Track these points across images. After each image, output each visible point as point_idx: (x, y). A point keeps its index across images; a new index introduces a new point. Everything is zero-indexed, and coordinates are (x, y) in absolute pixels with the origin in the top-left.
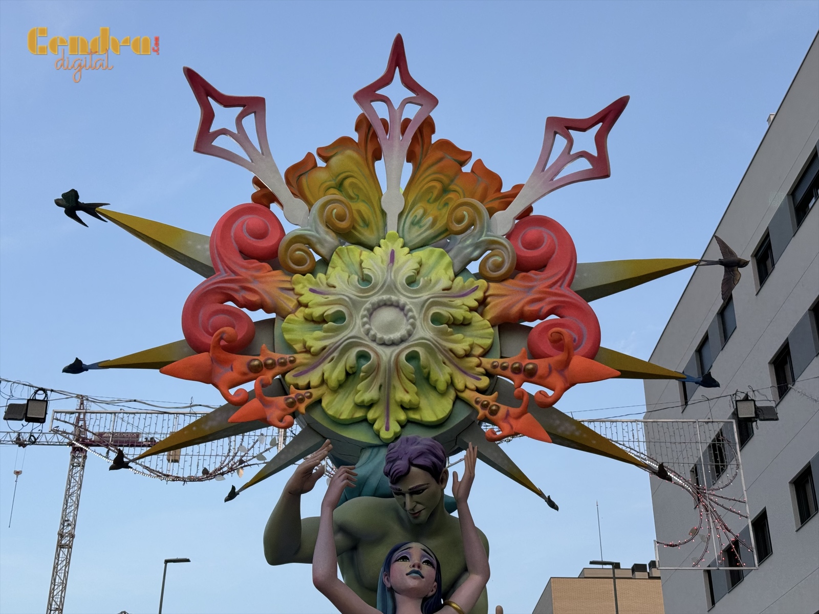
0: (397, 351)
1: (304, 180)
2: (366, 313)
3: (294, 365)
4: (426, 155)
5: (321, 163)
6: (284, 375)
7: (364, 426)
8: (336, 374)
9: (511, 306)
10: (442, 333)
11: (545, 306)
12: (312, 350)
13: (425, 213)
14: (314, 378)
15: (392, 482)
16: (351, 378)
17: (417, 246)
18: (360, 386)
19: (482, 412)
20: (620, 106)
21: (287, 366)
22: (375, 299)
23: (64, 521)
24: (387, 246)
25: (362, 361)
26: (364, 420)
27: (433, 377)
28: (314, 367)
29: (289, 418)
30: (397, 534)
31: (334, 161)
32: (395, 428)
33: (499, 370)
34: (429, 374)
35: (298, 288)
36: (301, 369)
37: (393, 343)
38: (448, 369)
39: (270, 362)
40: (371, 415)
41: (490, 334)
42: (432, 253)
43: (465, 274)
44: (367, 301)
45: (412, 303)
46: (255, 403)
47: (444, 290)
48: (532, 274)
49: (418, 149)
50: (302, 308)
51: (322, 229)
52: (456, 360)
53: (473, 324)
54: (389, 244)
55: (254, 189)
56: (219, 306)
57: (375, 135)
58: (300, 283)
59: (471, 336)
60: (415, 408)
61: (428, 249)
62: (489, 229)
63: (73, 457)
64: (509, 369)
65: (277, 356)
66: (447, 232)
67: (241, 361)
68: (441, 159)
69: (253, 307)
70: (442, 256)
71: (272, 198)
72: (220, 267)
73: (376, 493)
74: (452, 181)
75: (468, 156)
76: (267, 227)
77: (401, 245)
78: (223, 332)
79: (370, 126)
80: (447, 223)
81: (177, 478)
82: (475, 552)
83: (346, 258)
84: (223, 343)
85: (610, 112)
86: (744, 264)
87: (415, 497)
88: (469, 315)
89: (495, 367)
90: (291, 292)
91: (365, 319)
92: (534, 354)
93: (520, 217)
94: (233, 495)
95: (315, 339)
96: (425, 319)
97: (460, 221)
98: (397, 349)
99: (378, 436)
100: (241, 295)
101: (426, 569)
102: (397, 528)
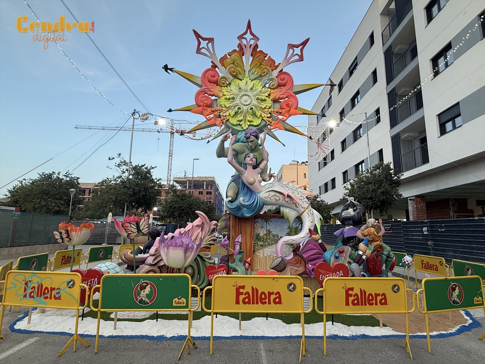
0: (248, 107)
1: (224, 61)
2: (240, 97)
4: (256, 55)
5: (229, 57)
6: (220, 113)
7: (239, 126)
8: (233, 113)
9: (277, 96)
10: (259, 103)
11: (285, 96)
12: (227, 107)
13: (255, 71)
14: (227, 114)
15: (246, 139)
16: (236, 114)
17: (253, 79)
18: (239, 116)
19: (268, 123)
20: (307, 40)
21: (221, 111)
22: (242, 94)
23: (170, 150)
24: (245, 80)
25: (239, 110)
26: (240, 124)
27: (256, 114)
28: (227, 111)
29: (221, 124)
30: (247, 151)
31: (231, 56)
32: (247, 126)
35: (223, 91)
36: (224, 112)
37: (247, 105)
38: (260, 112)
39: (216, 110)
40: (241, 123)
41: (271, 103)
43: (265, 87)
44: (240, 94)
45: (251, 95)
46: (213, 120)
47: (259, 91)
48: (282, 87)
49: (254, 53)
50: (224, 96)
51: (229, 75)
52: (262, 110)
53: (267, 100)
54: (246, 79)
55: (211, 64)
56: (203, 95)
57: (243, 49)
58: (223, 89)
59: (266, 103)
60: (252, 122)
61: (256, 80)
62: (271, 75)
63: (171, 135)
64: (275, 112)
65: (218, 108)
66: (261, 76)
67: (209, 109)
68: (260, 56)
69: (212, 96)
70: (259, 82)
71: (216, 66)
72: (204, 85)
73: (242, 142)
74: (262, 62)
75: (267, 55)
76: (215, 75)
77: (249, 79)
78: (205, 102)
79: (241, 46)
80: (261, 74)
81: (195, 139)
82: (265, 156)
83: (235, 83)
84: (205, 105)
85: (304, 43)
86: (335, 85)
87: (252, 143)
88: (266, 98)
89: (272, 111)
90: (221, 92)
91: (240, 99)
92: (281, 108)
93: (279, 72)
94: (208, 142)
95: (228, 104)
96: (255, 99)
98: (248, 106)
99: (243, 128)
100: (209, 92)
101: (254, 159)
102: (247, 150)
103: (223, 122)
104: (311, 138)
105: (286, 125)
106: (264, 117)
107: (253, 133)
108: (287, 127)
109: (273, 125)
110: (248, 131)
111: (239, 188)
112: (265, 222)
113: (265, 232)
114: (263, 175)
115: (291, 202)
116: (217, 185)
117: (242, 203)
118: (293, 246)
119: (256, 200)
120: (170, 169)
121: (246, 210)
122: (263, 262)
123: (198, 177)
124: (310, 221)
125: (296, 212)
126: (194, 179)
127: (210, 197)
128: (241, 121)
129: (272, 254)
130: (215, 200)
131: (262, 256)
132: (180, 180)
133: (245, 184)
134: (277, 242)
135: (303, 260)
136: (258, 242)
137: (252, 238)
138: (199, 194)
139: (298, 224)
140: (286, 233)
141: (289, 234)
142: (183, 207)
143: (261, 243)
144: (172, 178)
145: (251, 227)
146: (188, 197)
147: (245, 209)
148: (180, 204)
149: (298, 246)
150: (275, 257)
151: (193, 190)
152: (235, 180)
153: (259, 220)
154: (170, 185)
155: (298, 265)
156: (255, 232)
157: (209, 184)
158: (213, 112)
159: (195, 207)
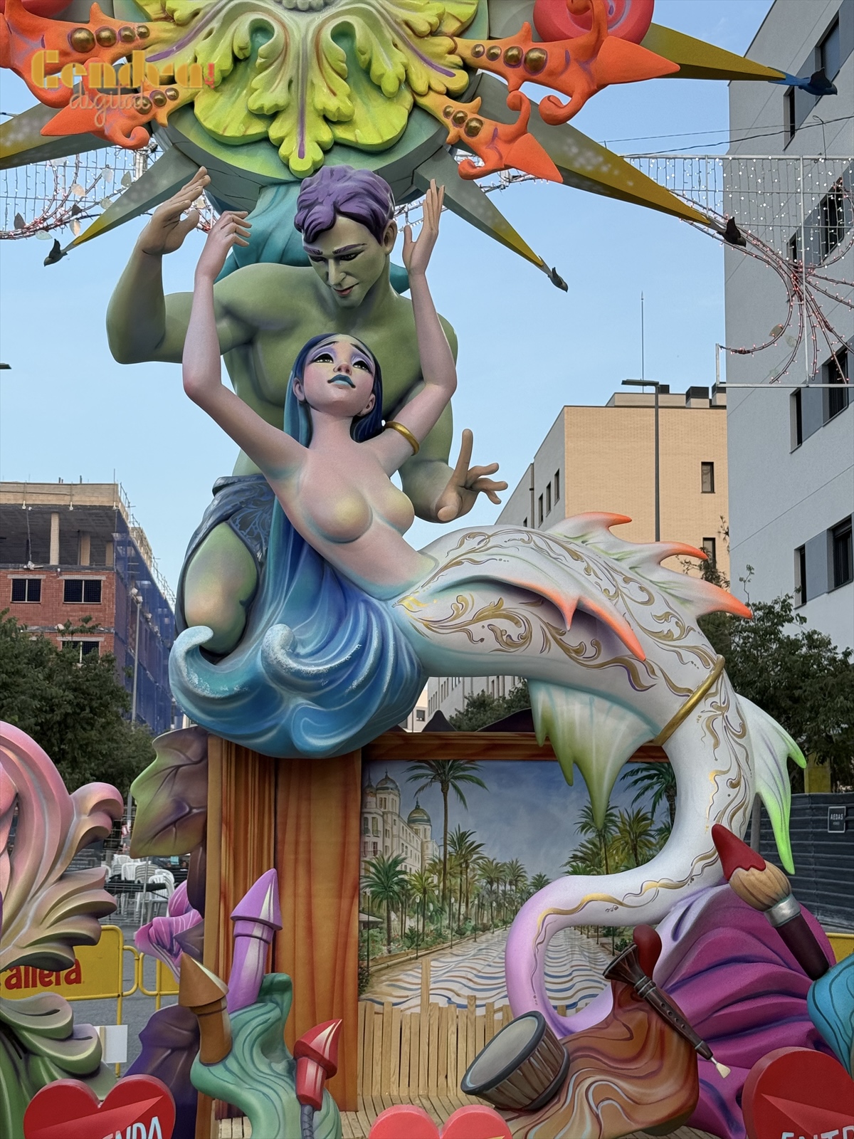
0: (317, 22)
3: (147, 40)
8: (217, 60)
12: (176, 15)
15: (307, 240)
16: (242, 66)
18: (258, 81)
19: (454, 131)
21: (135, 43)
25: (260, 38)
26: (265, 139)
27: (376, 70)
28: (180, 46)
29: (142, 132)
30: (316, 322)
32: (314, 154)
33: (484, 58)
34: (370, 63)
36: (159, 48)
37: (311, 8)
38: (401, 57)
39: (106, 33)
40: (275, 131)
46: (84, 103)
60: (344, 121)
64: (502, 59)
65: (117, 25)
67: (58, 31)
73: (284, 258)
82: (434, 354)
87: (344, 264)
89: (478, 54)
92: (543, 33)
94: (56, 255)
98: (318, 19)
99: (287, 166)
101: (358, 375)
102: (314, 312)
103: (154, 118)
104: (732, 235)
105: (575, 150)
106: (430, 88)
107: (352, 197)
108: (581, 160)
109: (484, 149)
110: (319, 184)
111: (260, 565)
112: (438, 785)
113: (434, 851)
114: (421, 478)
115: (598, 651)
116: (133, 535)
117: (279, 662)
118: (618, 941)
119: (375, 643)
121: (306, 711)
122: (424, 1047)
124: (722, 780)
125: (631, 718)
127: (87, 620)
128: (273, 115)
129: (478, 995)
130: (122, 639)
131: (418, 1010)
133: (300, 541)
134: (516, 912)
135: (675, 1037)
136: (393, 916)
137: (348, 892)
138: (16, 596)
139: (650, 793)
140: (575, 857)
141: (590, 863)
143: (410, 923)
145: (346, 818)
147: (301, 701)
149: (645, 939)
150: (499, 1016)
152: (237, 510)
153: (398, 773)
155: (643, 1065)
156: (371, 849)
157: (80, 533)
158: (83, 48)
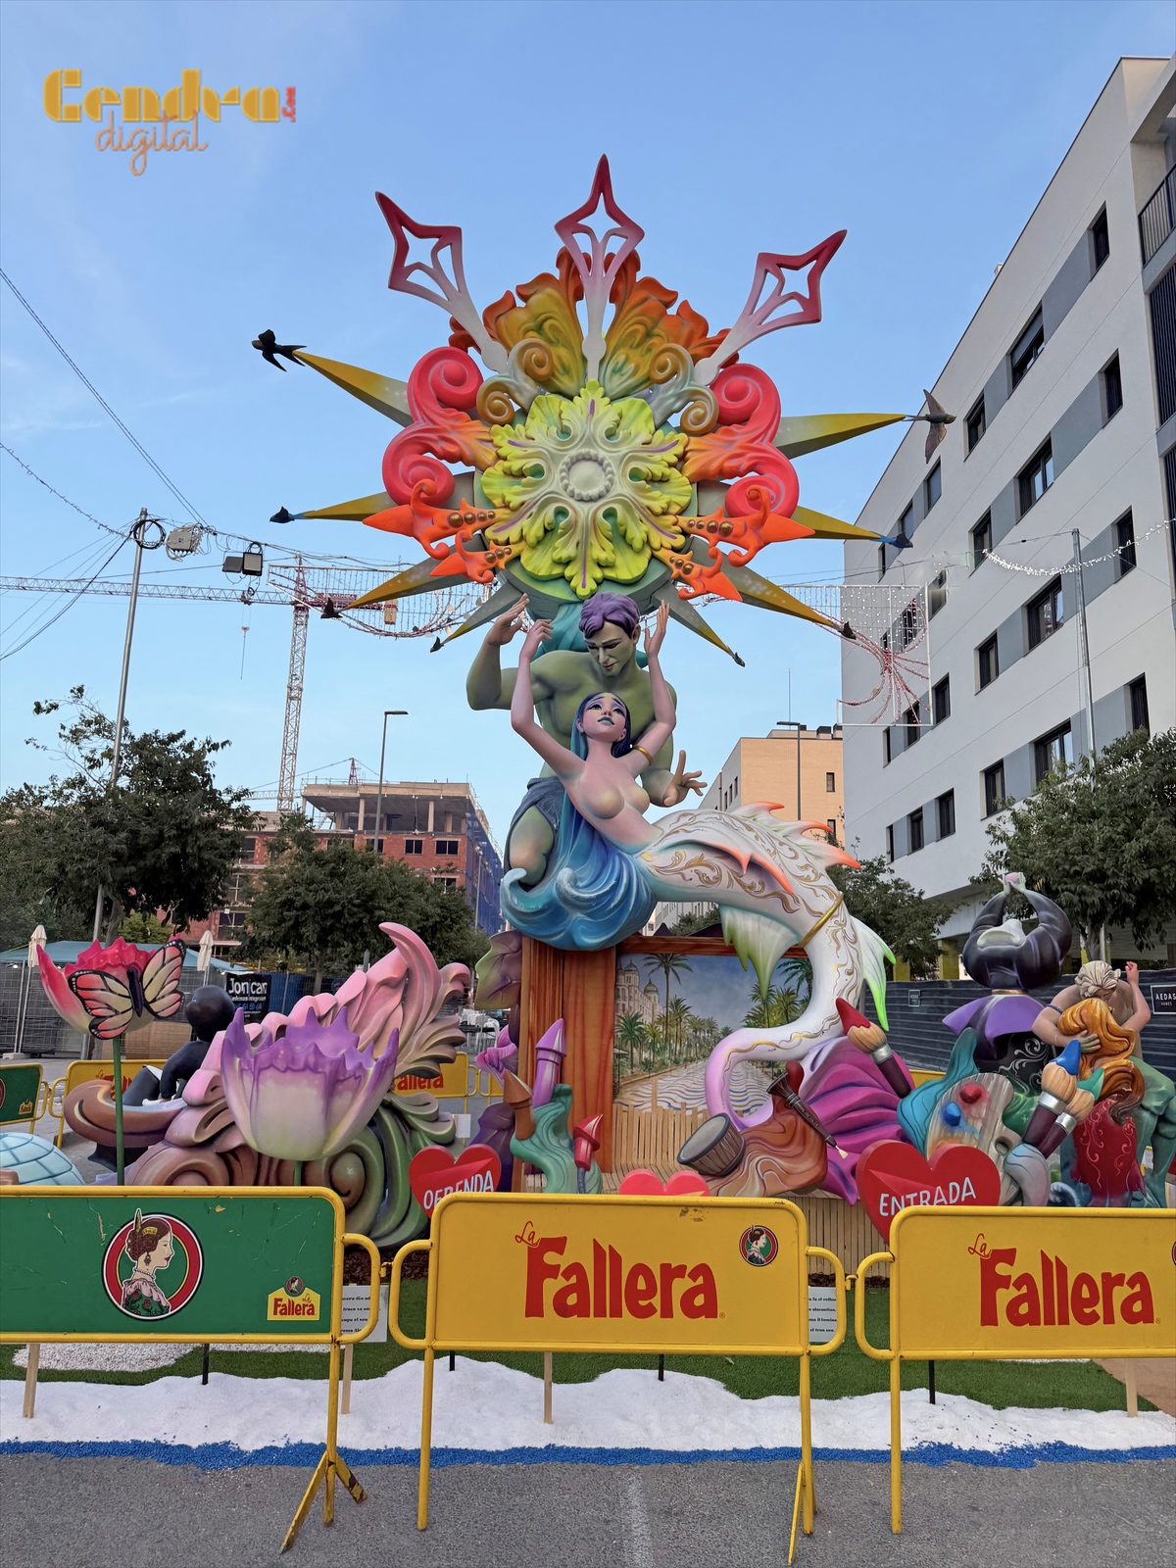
0: (595, 508)
1: (502, 320)
2: (564, 467)
3: (493, 520)
4: (630, 295)
5: (520, 303)
6: (483, 530)
7: (561, 583)
8: (534, 531)
9: (711, 462)
10: (641, 490)
11: (744, 463)
12: (511, 505)
13: (627, 360)
15: (587, 637)
16: (549, 534)
17: (619, 395)
18: (558, 543)
19: (676, 571)
20: (835, 242)
21: (487, 521)
22: (574, 453)
23: (292, 675)
24: (587, 395)
25: (560, 518)
26: (562, 577)
27: (629, 535)
28: (513, 523)
29: (490, 573)
30: (591, 684)
31: (533, 300)
32: (591, 585)
33: (695, 527)
34: (626, 531)
35: (497, 440)
36: (500, 524)
37: (591, 500)
38: (645, 527)
39: (470, 516)
40: (568, 572)
41: (688, 491)
42: (632, 404)
43: (665, 427)
44: (565, 455)
45: (610, 458)
46: (456, 557)
47: (643, 444)
48: (733, 427)
49: (621, 287)
50: (501, 461)
51: (521, 375)
52: (653, 518)
53: (671, 480)
54: (589, 394)
55: (451, 332)
56: (418, 457)
57: (576, 272)
58: (498, 434)
59: (669, 493)
60: (610, 566)
61: (629, 399)
62: (692, 379)
63: (296, 616)
64: (705, 528)
65: (476, 510)
66: (649, 381)
67: (442, 515)
68: (645, 299)
69: (453, 459)
70: (643, 407)
71: (471, 342)
72: (418, 415)
73: (572, 647)
74: (656, 324)
75: (674, 297)
76: (465, 374)
77: (601, 394)
78: (423, 484)
79: (571, 261)
80: (649, 371)
81: (390, 634)
82: (662, 704)
83: (546, 409)
84: (423, 495)
85: (824, 249)
86: (953, 421)
87: (608, 650)
88: (668, 471)
89: (691, 526)
90: (490, 444)
91: (564, 474)
92: (731, 512)
93: (725, 365)
94: (437, 646)
95: (514, 493)
96: (623, 475)
97: (662, 369)
98: (595, 505)
99: (575, 592)
100: (440, 446)
101: (616, 717)
102: (590, 679)
103: (497, 565)
104: (847, 632)
105: (750, 582)
106: (661, 546)
107: (615, 610)
108: (755, 588)
109: (694, 582)
110: (595, 602)
111: (555, 831)
112: (663, 969)
113: (660, 1011)
114: (654, 780)
115: (763, 888)
116: (478, 814)
117: (566, 891)
119: (625, 881)
120: (289, 753)
121: (582, 921)
122: (654, 1132)
123: (404, 784)
124: (842, 969)
125: (784, 930)
126: (386, 792)
127: (451, 864)
129: (688, 1102)
130: (469, 878)
131: (650, 1110)
132: (330, 794)
133: (580, 818)
135: (813, 1132)
136: (635, 1050)
137: (607, 1035)
138: (409, 850)
139: (796, 978)
140: (748, 1016)
142: (338, 903)
143: (645, 1055)
144: (299, 787)
145: (606, 988)
146: (358, 863)
147: (580, 915)
148: (326, 891)
149: (794, 1069)
150: (700, 1116)
151: (379, 834)
152: (542, 797)
153: (638, 961)
154: (285, 817)
156: (621, 1008)
157: (446, 813)
158: (456, 524)
159: (388, 906)
